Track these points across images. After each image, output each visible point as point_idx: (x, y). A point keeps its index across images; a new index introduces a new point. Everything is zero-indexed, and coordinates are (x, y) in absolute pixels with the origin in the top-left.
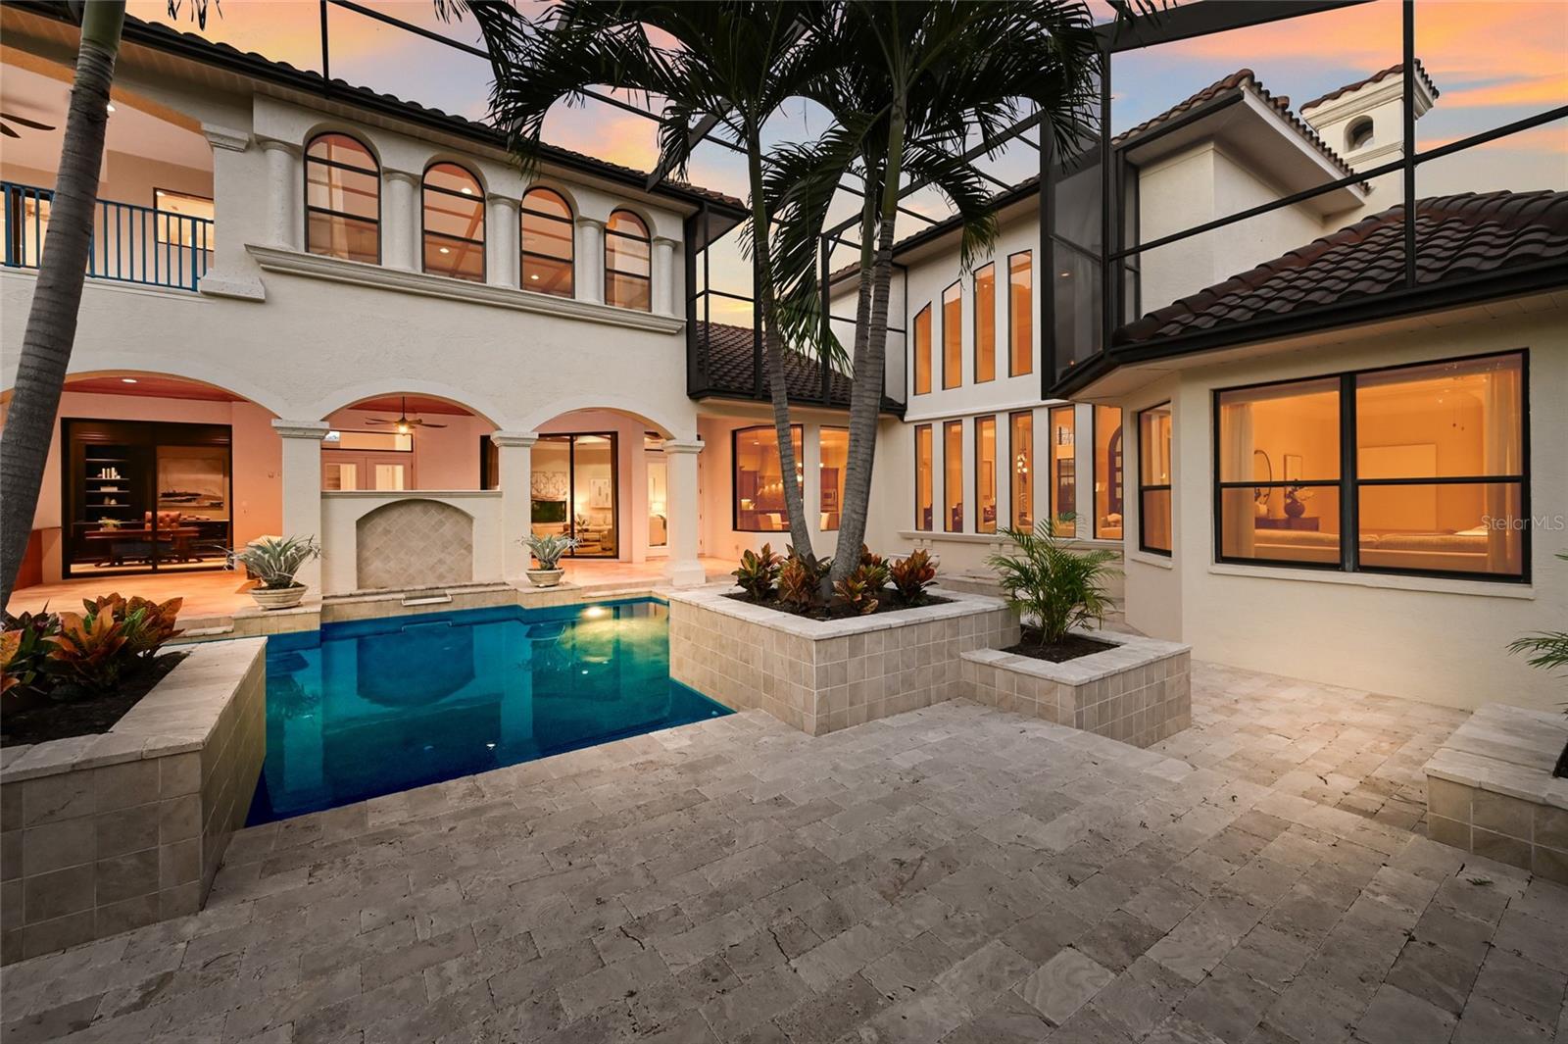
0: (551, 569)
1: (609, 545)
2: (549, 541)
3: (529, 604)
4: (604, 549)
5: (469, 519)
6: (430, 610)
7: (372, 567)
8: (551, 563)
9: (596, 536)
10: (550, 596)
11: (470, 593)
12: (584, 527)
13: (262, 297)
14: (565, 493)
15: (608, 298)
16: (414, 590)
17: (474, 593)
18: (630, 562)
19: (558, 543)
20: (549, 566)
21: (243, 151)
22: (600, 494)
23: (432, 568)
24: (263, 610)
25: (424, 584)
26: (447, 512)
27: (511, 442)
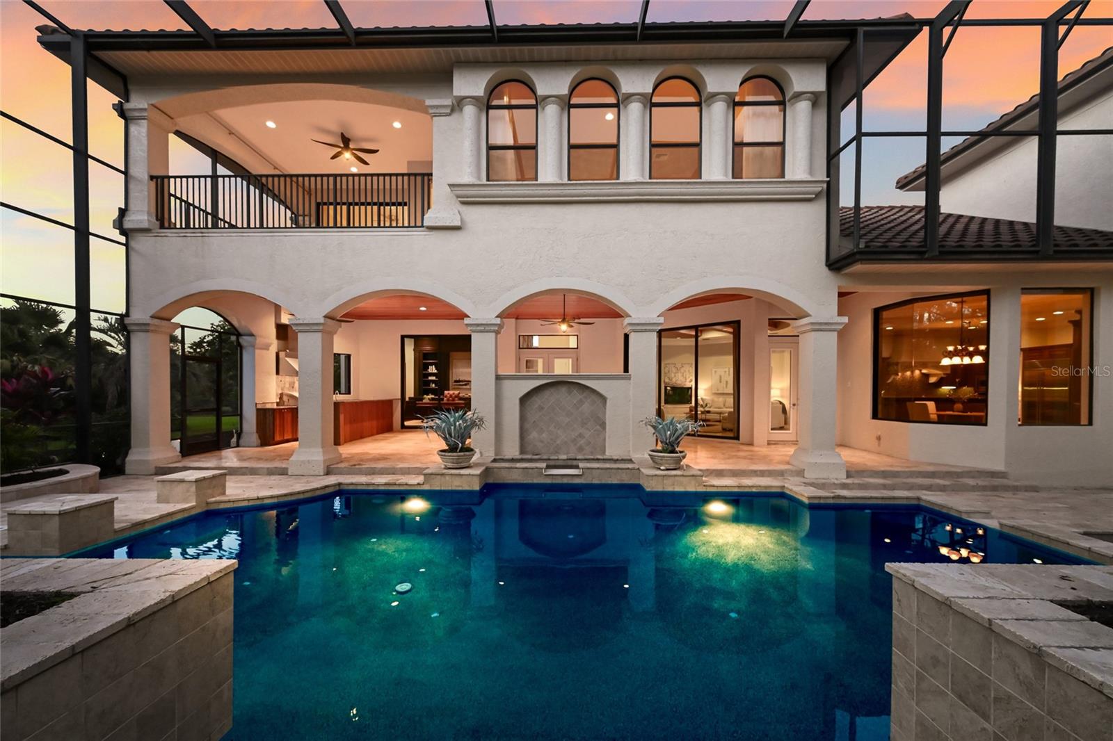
0: (673, 451)
1: (729, 426)
2: (671, 423)
3: (651, 486)
4: (724, 430)
5: (603, 399)
6: (565, 481)
7: (531, 437)
8: (673, 446)
9: (717, 417)
10: (671, 480)
11: (598, 468)
12: (707, 409)
13: (457, 223)
14: (691, 381)
15: (737, 172)
16: (558, 459)
17: (602, 469)
18: (752, 444)
19: (679, 426)
20: (670, 448)
21: (449, 115)
22: (720, 382)
23: (574, 441)
24: (445, 468)
25: (567, 454)
26: (587, 392)
27: (639, 328)
